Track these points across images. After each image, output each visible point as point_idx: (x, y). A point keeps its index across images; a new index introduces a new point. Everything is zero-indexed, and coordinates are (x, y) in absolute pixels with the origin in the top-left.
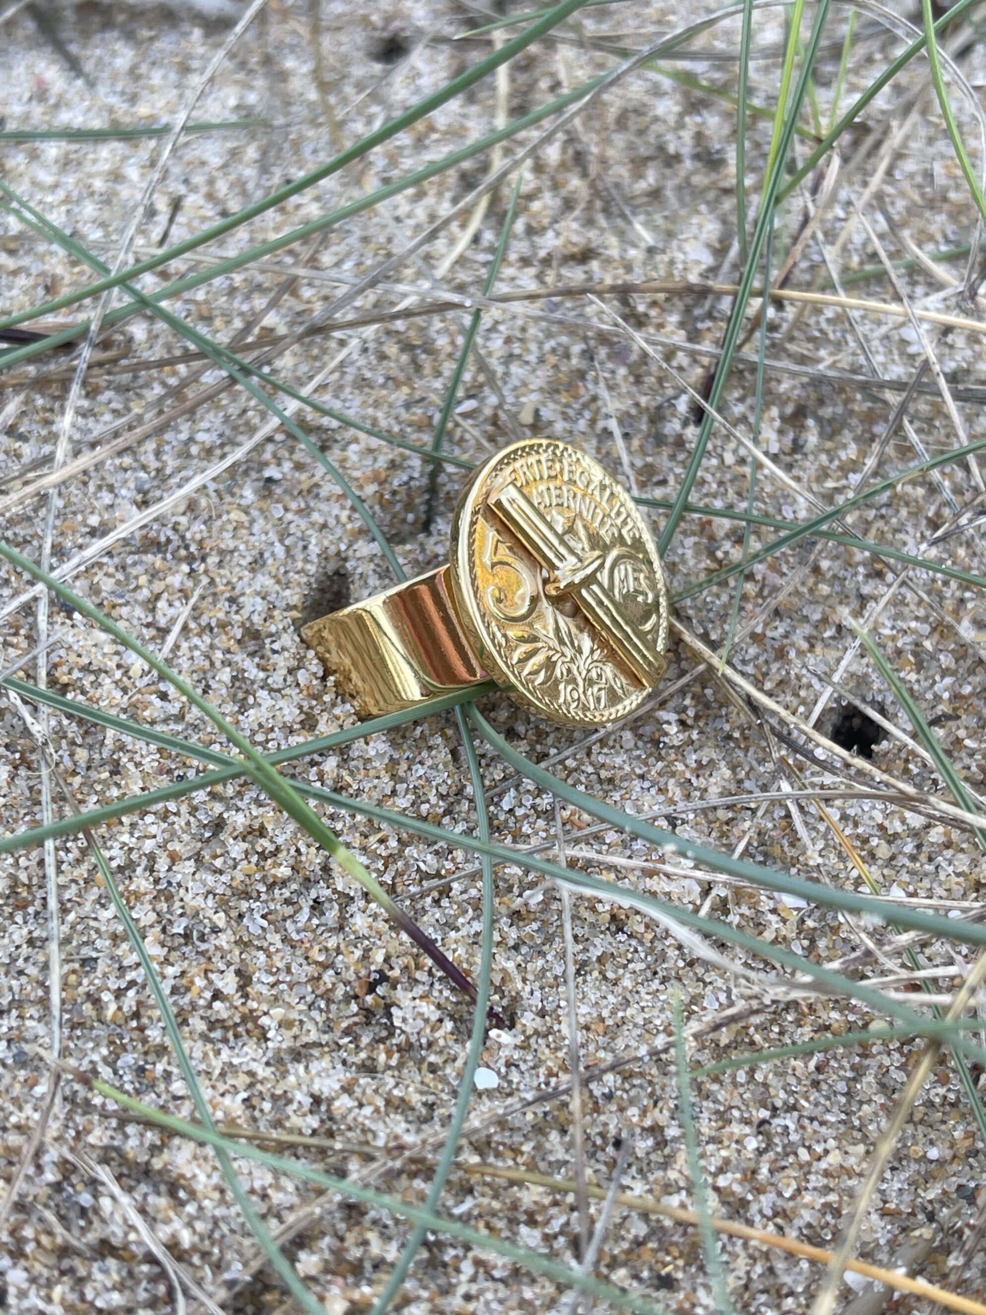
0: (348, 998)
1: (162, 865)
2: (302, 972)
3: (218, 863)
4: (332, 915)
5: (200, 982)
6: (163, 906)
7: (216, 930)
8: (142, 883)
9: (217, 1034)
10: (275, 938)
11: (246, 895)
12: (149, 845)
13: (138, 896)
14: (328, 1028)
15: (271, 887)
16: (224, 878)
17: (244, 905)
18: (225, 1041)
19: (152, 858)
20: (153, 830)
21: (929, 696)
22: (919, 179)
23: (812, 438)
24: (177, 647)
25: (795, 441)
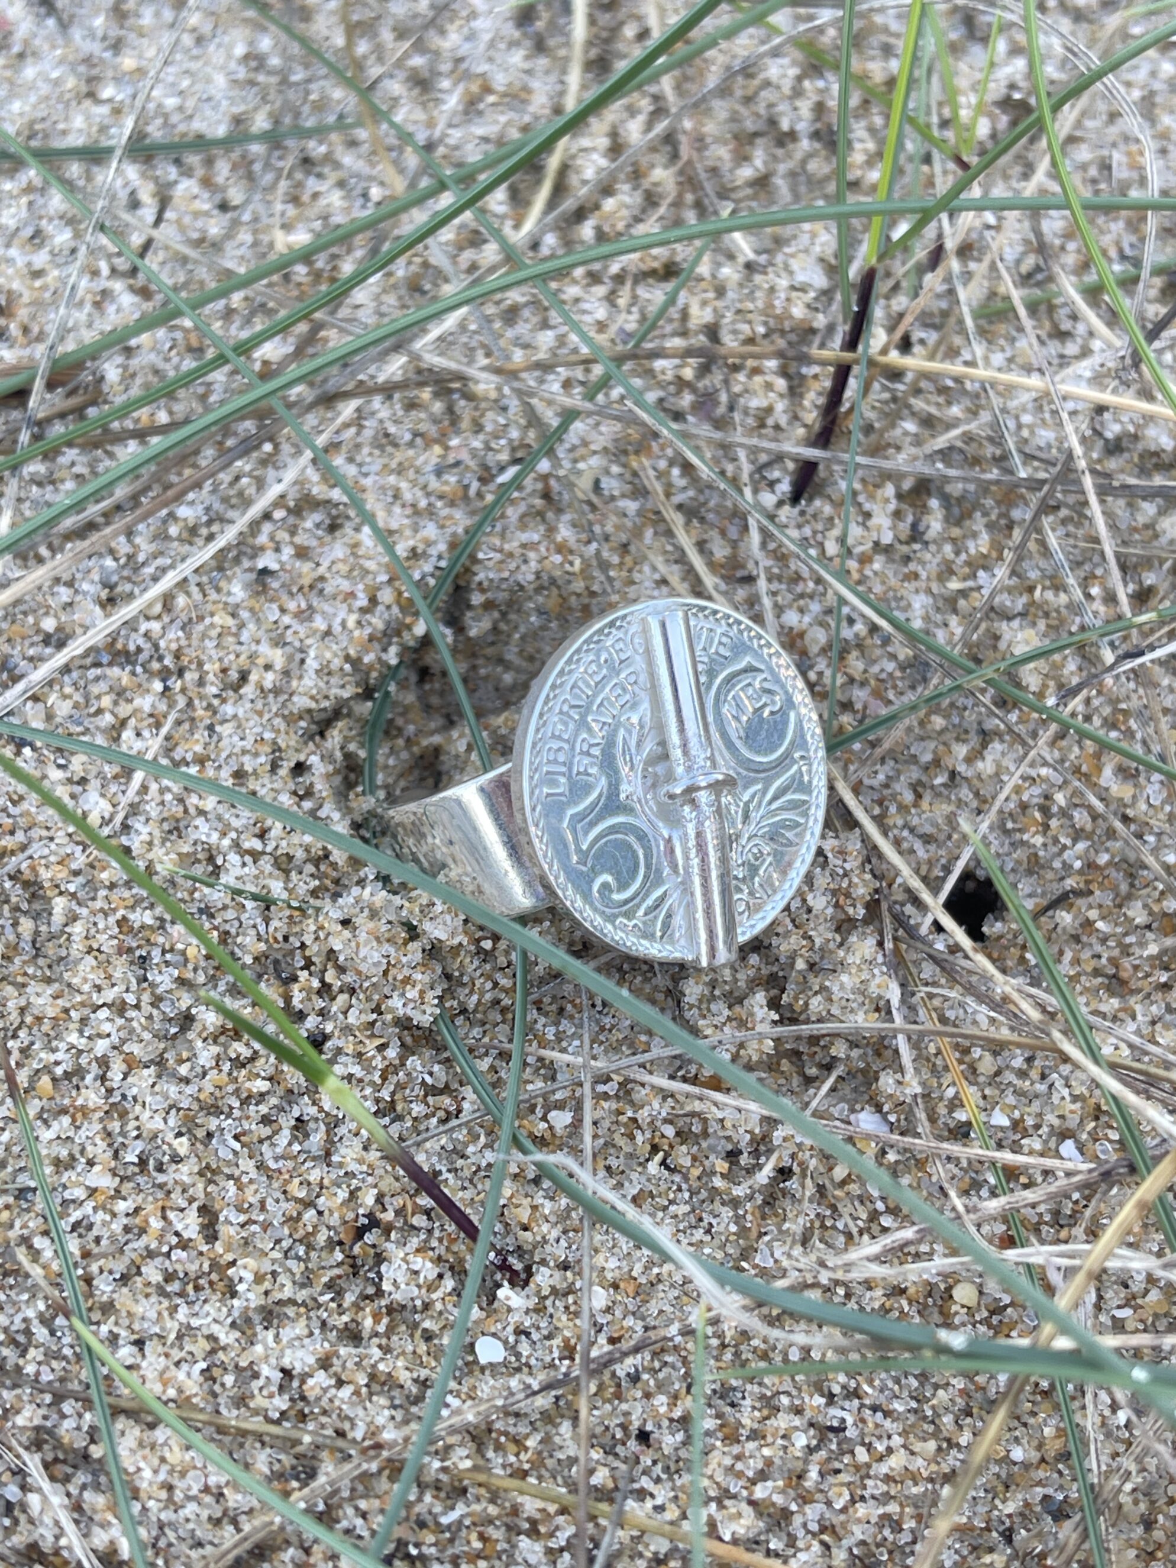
0: (332, 1244)
1: (115, 1075)
2: (278, 1210)
3: (183, 1070)
4: (317, 1139)
5: (156, 1224)
6: (115, 1126)
7: (176, 1159)
8: (92, 1096)
9: (174, 1287)
10: (247, 1165)
11: (214, 1109)
12: (101, 1047)
13: (85, 1111)
14: (307, 1282)
15: (245, 1102)
16: (190, 1090)
17: (213, 1123)
18: (182, 1294)
19: (104, 1063)
20: (107, 1027)
21: (1057, 864)
22: (1093, 172)
23: (935, 524)
24: (144, 789)
25: (914, 526)
